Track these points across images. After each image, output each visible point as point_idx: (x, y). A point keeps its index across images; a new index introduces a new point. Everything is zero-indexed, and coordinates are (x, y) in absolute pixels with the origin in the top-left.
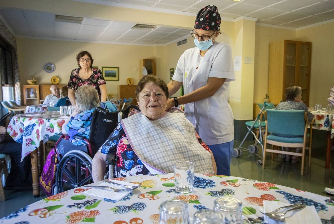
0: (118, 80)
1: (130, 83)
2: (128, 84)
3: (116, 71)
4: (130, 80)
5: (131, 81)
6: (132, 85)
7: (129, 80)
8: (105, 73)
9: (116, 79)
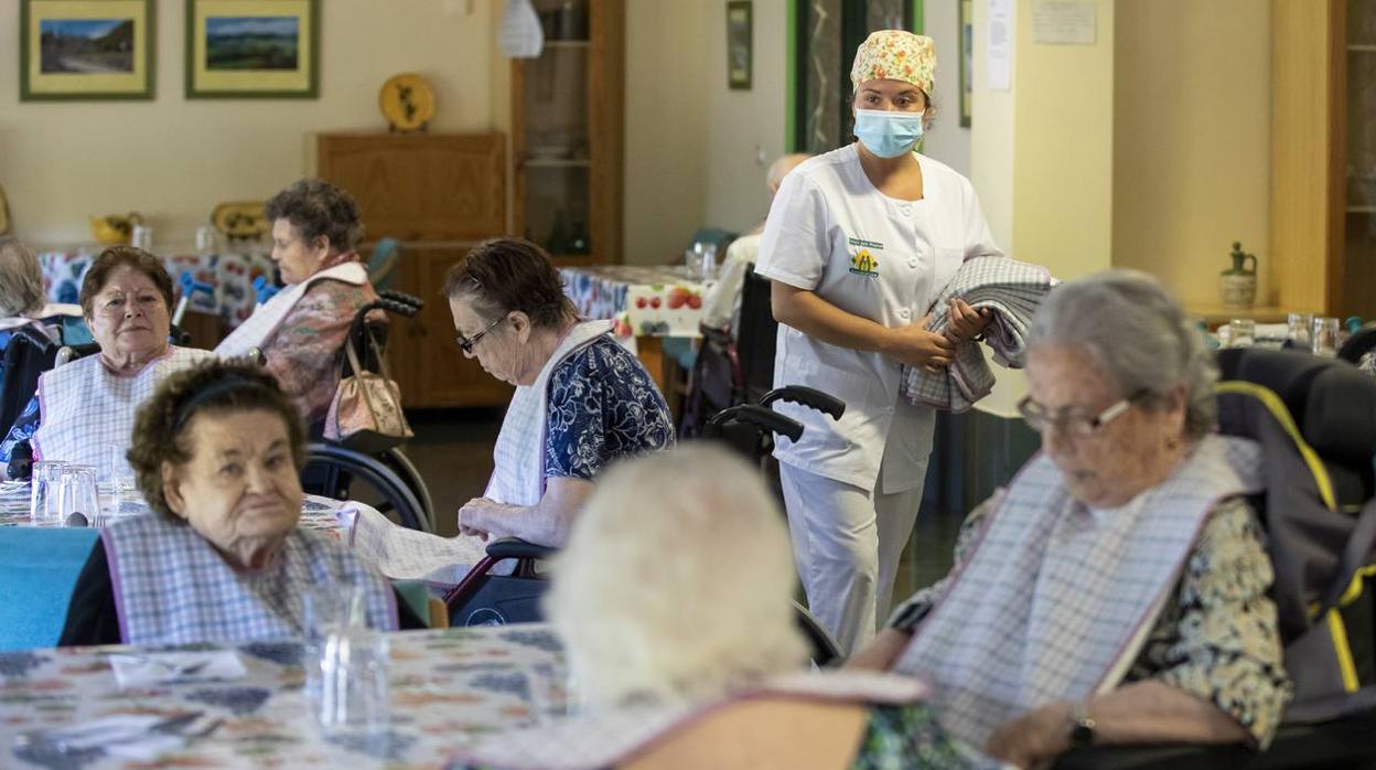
0: (313, 93)
1: (410, 111)
2: (393, 128)
3: (295, 19)
4: (404, 91)
5: (415, 99)
6: (424, 127)
7: (395, 93)
8: (212, 41)
9: (298, 80)
